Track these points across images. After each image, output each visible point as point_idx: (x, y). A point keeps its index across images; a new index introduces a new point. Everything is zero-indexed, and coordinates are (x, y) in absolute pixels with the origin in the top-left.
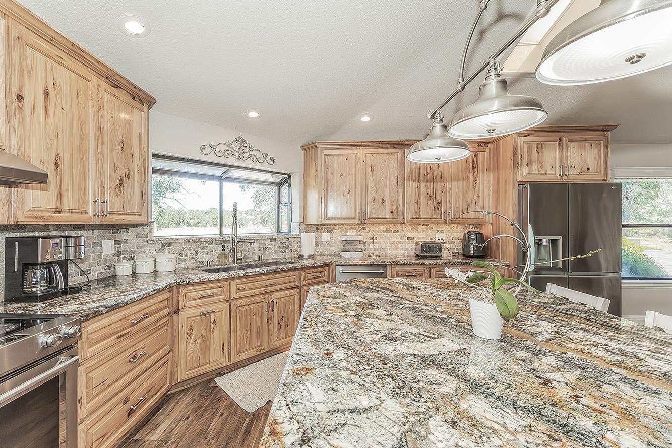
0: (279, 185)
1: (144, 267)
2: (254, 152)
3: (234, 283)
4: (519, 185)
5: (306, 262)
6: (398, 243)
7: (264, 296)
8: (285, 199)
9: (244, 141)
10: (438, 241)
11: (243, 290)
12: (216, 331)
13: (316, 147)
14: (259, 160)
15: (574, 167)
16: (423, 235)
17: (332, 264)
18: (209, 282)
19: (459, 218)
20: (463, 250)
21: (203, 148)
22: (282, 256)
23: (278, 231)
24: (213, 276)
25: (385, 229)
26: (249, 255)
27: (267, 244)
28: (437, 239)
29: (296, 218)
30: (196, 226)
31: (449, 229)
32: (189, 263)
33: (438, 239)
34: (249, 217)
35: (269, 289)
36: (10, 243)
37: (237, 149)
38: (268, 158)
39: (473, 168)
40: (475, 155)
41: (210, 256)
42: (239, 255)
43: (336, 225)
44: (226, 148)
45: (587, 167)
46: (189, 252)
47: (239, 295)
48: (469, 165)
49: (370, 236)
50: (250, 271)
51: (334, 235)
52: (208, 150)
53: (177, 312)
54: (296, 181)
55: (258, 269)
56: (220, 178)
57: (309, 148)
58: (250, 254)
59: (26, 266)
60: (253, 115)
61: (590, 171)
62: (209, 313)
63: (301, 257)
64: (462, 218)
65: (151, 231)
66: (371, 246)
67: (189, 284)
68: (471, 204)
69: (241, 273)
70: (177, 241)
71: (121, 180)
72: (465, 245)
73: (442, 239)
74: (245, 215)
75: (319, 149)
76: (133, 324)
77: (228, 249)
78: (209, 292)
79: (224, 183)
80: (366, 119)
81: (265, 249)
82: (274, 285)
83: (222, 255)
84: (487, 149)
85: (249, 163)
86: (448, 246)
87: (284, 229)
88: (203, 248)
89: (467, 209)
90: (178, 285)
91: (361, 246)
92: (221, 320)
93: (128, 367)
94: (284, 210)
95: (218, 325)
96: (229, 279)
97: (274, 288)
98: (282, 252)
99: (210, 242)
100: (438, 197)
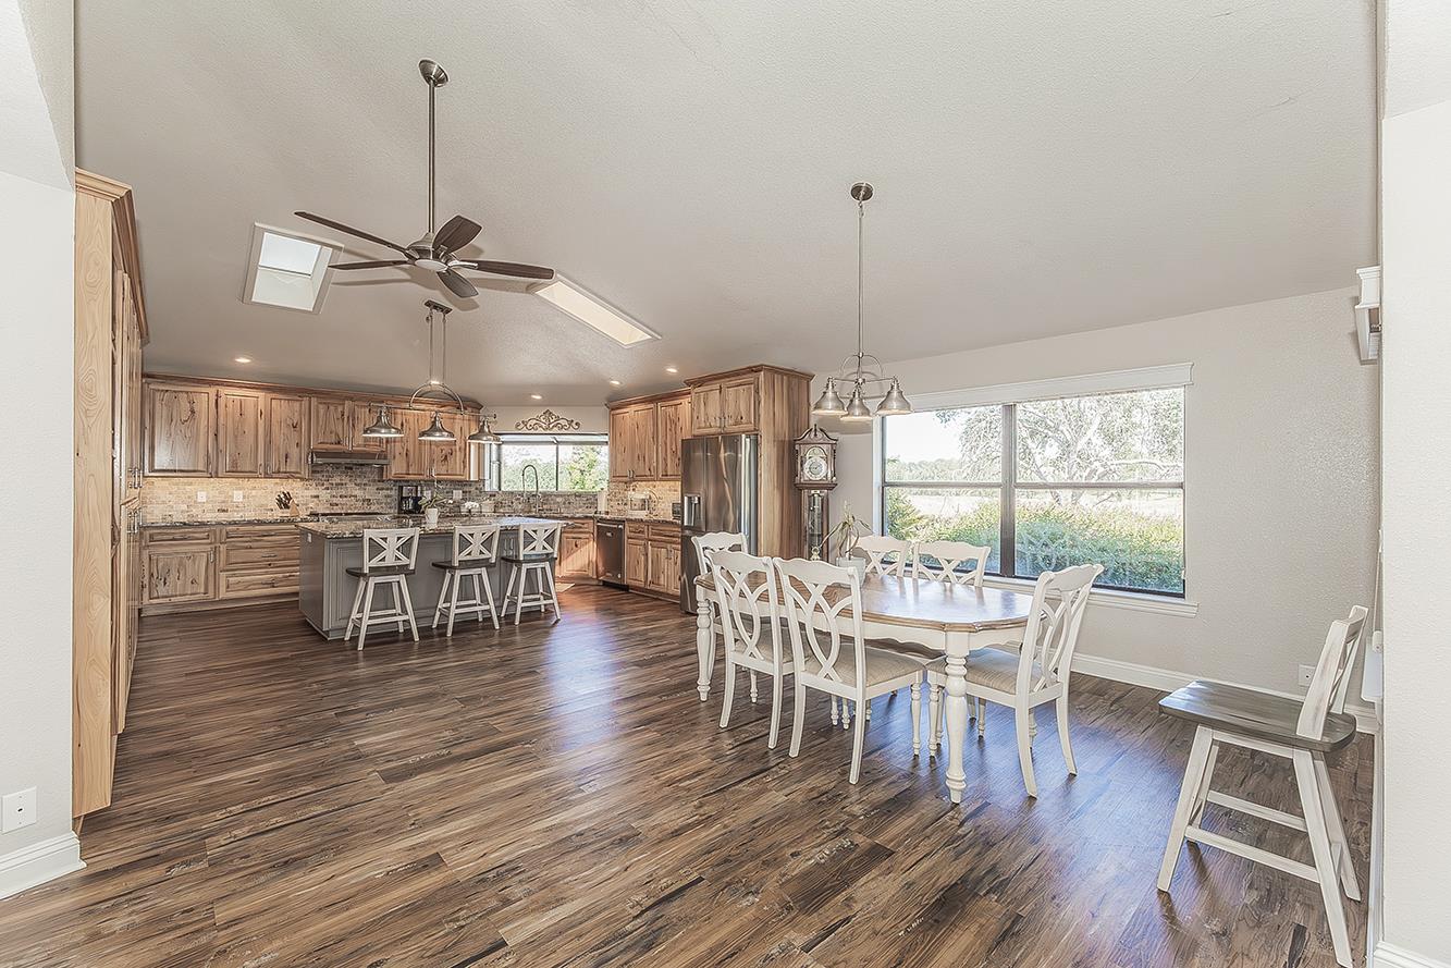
2: (561, 421)
9: (551, 414)
14: (565, 428)
15: (731, 417)
37: (544, 421)
38: (574, 424)
45: (740, 415)
52: (522, 425)
56: (556, 443)
61: (743, 420)
71: (446, 456)
79: (560, 446)
85: (556, 430)
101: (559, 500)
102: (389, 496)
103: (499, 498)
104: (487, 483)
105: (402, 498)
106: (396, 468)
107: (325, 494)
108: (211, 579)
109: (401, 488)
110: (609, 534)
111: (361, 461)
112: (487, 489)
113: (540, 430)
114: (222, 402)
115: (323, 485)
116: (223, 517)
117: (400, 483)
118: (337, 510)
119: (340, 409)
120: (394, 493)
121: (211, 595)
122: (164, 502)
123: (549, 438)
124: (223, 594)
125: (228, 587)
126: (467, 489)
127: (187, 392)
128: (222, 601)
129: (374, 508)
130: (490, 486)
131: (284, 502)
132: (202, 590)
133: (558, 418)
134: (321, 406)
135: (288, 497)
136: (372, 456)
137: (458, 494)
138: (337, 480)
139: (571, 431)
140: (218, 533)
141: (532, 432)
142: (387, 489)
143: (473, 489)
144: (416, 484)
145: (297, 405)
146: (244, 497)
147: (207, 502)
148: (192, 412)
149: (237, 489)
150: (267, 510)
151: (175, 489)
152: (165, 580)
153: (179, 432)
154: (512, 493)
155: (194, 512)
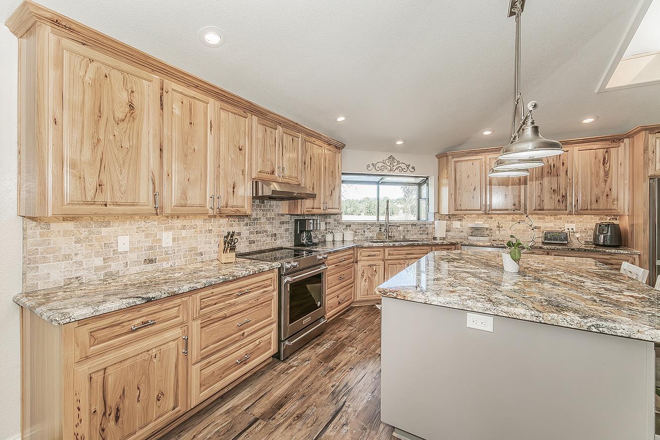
0: (420, 185)
1: (338, 238)
3: (387, 250)
4: (650, 179)
5: (438, 241)
6: (524, 231)
7: (406, 261)
8: (424, 195)
9: (394, 158)
10: (567, 231)
11: (393, 255)
12: (377, 275)
13: (447, 156)
14: (404, 170)
16: (552, 225)
17: (458, 244)
18: (372, 247)
19: (587, 209)
20: (594, 239)
21: (368, 166)
22: (420, 237)
23: (419, 219)
24: (375, 245)
25: (511, 219)
26: (396, 234)
27: (410, 228)
28: (566, 229)
29: (432, 209)
30: (352, 214)
31: (581, 219)
32: (360, 237)
33: (568, 229)
34: (399, 206)
35: (409, 256)
36: (296, 221)
37: (389, 164)
38: (410, 168)
39: (604, 164)
40: (607, 152)
41: (372, 234)
42: (390, 234)
43: (465, 215)
44: (382, 164)
46: (360, 231)
47: (389, 257)
48: (600, 161)
49: (496, 224)
50: (397, 244)
51: (464, 223)
52: (371, 167)
53: (357, 262)
54: (432, 181)
55: (402, 243)
56: (378, 183)
57: (442, 156)
58: (398, 234)
59: (301, 232)
60: (399, 143)
62: (373, 265)
63: (435, 238)
64: (591, 210)
65: (341, 217)
66: (497, 232)
67: (362, 247)
68: (601, 197)
69: (391, 244)
70: (354, 223)
71: (332, 191)
72: (596, 235)
73: (572, 229)
74: (396, 203)
75: (450, 157)
76: (340, 262)
77: (383, 230)
78: (373, 253)
79: (380, 186)
80: (487, 133)
81: (408, 231)
82: (412, 254)
83: (379, 234)
84: (622, 144)
85: (397, 173)
86: (578, 235)
87: (423, 217)
88: (368, 229)
89: (597, 201)
90: (357, 247)
91: (488, 232)
92: (379, 270)
93: (338, 281)
94: (423, 204)
95: (378, 273)
96: (384, 247)
97: (412, 256)
98: (420, 234)
99: (372, 225)
100: (563, 191)
102: (287, 230)
103: (353, 228)
113: (386, 172)
114: (167, 98)
120: (290, 227)
124: (197, 397)
125: (202, 385)
133: (398, 162)
134: (261, 128)
139: (408, 173)
141: (380, 173)
142: (286, 222)
146: (174, 240)
147: (131, 251)
148: (131, 106)
149: (166, 229)
150: (196, 254)
151: (84, 232)
152: (118, 410)
153: (112, 137)
154: (366, 224)
155: (114, 267)
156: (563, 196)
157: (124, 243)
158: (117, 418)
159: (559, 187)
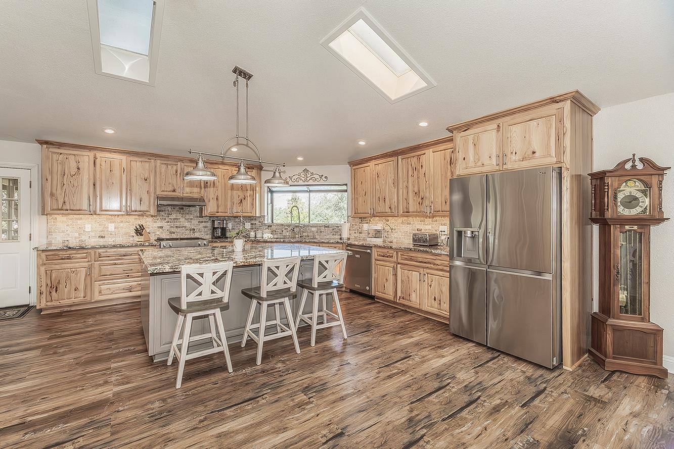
2: (314, 176)
9: (308, 170)
14: (317, 180)
15: (516, 153)
16: (429, 227)
22: (332, 237)
27: (323, 229)
32: (279, 235)
33: (441, 232)
37: (303, 176)
38: (323, 178)
39: (450, 165)
40: (452, 152)
42: (301, 233)
44: (297, 177)
45: (532, 150)
48: (447, 162)
52: (288, 179)
60: (300, 159)
61: (537, 155)
63: (341, 239)
65: (264, 220)
66: (392, 235)
71: (241, 200)
73: (444, 232)
81: (321, 232)
83: (293, 233)
85: (311, 183)
88: (285, 229)
89: (446, 203)
98: (333, 235)
100: (422, 194)
101: (314, 229)
102: (205, 227)
103: (274, 228)
104: (266, 217)
105: (214, 228)
106: (210, 208)
107: (166, 226)
108: (89, 287)
109: (213, 221)
110: (358, 256)
111: (188, 203)
112: (266, 222)
113: (301, 183)
114: (98, 162)
115: (165, 219)
116: (102, 242)
117: (213, 218)
118: (174, 236)
119: (175, 167)
120: (209, 224)
121: (88, 298)
122: (63, 232)
123: (305, 188)
124: (97, 297)
125: (100, 292)
126: (253, 222)
127: (74, 155)
128: (96, 302)
129: (197, 235)
130: (268, 220)
131: (139, 231)
132: (82, 295)
133: (312, 174)
134: (163, 166)
135: (142, 227)
136: (195, 200)
137: (248, 226)
138: (173, 216)
139: (322, 182)
140: (93, 254)
141: (296, 183)
142: (205, 222)
143: (257, 222)
144: (223, 219)
145: (147, 165)
146: (115, 228)
147: (92, 231)
148: (78, 169)
149: (111, 222)
150: (130, 236)
151: (70, 222)
152: (57, 288)
153: (69, 183)
154: (282, 225)
155: (83, 238)
156: (422, 199)
157: (88, 228)
158: (56, 291)
159: (419, 191)
